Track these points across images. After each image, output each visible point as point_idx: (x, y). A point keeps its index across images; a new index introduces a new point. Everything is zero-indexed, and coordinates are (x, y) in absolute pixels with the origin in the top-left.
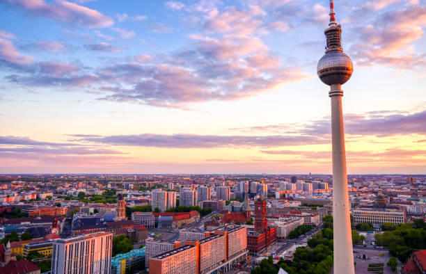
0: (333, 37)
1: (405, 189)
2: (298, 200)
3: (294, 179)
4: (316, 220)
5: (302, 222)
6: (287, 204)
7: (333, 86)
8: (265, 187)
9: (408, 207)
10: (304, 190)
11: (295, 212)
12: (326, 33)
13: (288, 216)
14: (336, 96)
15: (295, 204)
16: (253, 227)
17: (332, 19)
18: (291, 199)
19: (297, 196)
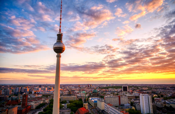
0: (60, 37)
1: (77, 89)
2: (41, 94)
3: (40, 86)
4: (47, 101)
5: (42, 102)
6: (37, 96)
7: (58, 53)
8: (28, 90)
9: (78, 94)
10: (44, 90)
11: (39, 99)
12: (57, 35)
13: (36, 101)
14: (59, 57)
15: (40, 96)
16: (21, 106)
17: (60, 31)
18: (38, 94)
19: (41, 92)
